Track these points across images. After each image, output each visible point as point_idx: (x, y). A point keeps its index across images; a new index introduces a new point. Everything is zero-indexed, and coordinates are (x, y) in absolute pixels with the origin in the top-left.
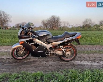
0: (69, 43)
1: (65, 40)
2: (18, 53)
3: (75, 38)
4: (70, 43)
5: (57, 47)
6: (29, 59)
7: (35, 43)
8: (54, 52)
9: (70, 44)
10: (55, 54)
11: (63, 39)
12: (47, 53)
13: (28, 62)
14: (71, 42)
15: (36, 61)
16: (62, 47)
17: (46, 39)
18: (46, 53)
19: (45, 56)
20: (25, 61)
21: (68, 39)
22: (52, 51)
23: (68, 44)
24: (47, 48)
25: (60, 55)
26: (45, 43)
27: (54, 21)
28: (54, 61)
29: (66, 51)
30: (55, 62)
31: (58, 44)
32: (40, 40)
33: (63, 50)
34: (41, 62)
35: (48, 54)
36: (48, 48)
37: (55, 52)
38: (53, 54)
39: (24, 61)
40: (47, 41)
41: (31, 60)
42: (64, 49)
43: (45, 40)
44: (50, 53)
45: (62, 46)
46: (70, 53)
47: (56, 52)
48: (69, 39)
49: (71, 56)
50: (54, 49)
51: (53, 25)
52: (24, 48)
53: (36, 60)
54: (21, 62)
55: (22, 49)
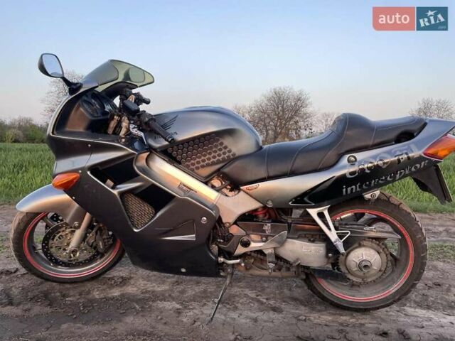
0: (370, 189)
1: (344, 168)
2: (55, 242)
3: (416, 153)
4: (378, 186)
5: (288, 211)
6: (124, 281)
7: (143, 180)
8: (268, 248)
9: (377, 193)
10: (278, 257)
11: (332, 161)
12: (222, 252)
13: (112, 299)
14: (387, 183)
15: (156, 297)
16: (321, 215)
17: (218, 162)
18: (215, 248)
19: (214, 270)
20: (96, 294)
21: (365, 159)
22: (253, 237)
23: (368, 196)
24: (224, 220)
25: (308, 268)
26: (213, 187)
27: (283, 111)
28: (272, 302)
29: (349, 244)
30: (275, 309)
31: (296, 195)
32: (179, 163)
33: (333, 235)
34: (185, 304)
35: (230, 255)
36: (228, 218)
37: (274, 245)
38: (265, 255)
39: (89, 292)
40: (226, 170)
41: (130, 289)
42: (336, 228)
43: (208, 165)
44: (240, 250)
45: (325, 210)
46: (377, 256)
47: (282, 243)
48: (375, 157)
49: (383, 278)
50: (268, 227)
51: (276, 126)
52: (88, 214)
53: (160, 288)
54: (73, 296)
55: (74, 219)
